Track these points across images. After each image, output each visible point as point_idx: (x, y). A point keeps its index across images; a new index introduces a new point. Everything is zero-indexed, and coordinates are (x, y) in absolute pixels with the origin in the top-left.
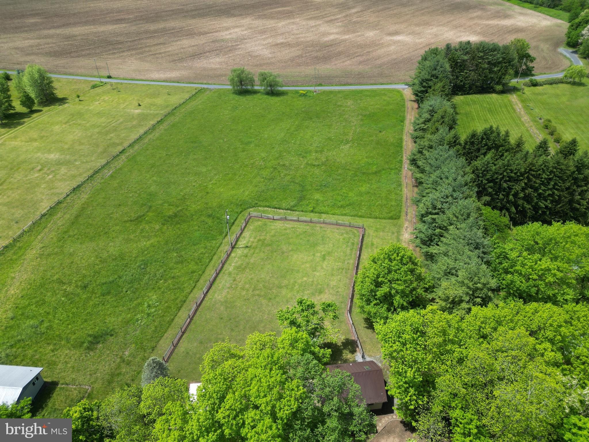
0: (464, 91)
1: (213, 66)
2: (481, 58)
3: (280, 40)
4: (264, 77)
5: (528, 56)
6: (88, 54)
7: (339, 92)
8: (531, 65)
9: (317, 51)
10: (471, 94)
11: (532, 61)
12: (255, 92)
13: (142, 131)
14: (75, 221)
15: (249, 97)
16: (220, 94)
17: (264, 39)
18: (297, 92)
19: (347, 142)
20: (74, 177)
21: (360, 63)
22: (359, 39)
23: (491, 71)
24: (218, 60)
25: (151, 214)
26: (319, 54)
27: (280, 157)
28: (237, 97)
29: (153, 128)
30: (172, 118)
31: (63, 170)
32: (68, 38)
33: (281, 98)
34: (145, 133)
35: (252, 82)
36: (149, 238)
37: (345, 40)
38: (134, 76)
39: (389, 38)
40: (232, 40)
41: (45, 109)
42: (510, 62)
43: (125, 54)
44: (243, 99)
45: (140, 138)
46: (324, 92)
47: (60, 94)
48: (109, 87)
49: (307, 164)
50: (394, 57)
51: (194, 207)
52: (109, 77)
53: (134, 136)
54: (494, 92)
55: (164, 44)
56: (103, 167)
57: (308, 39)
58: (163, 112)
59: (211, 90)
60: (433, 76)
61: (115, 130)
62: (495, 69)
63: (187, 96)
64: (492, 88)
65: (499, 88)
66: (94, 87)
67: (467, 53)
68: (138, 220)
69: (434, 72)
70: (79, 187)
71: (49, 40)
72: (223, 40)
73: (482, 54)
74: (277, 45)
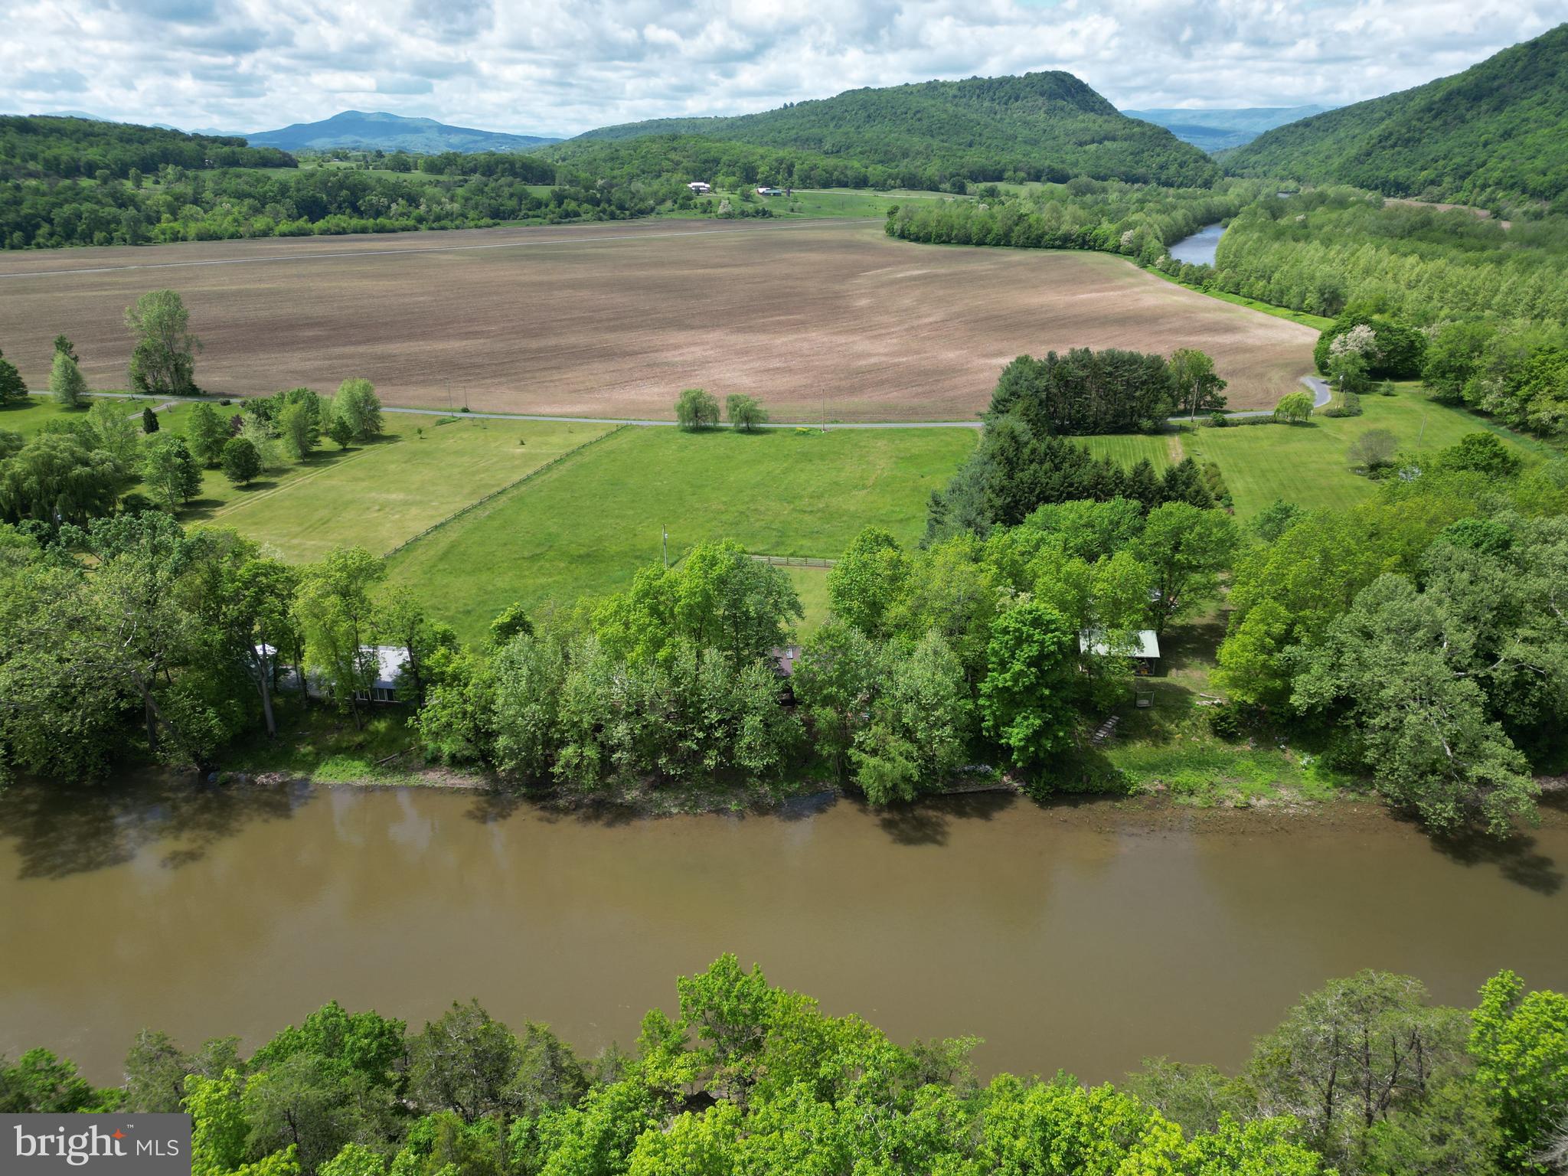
0: (1086, 429)
1: (648, 398)
2: (1110, 374)
3: (776, 363)
4: (734, 402)
5: (1213, 379)
6: (423, 381)
7: (866, 431)
8: (1221, 394)
9: (841, 379)
10: (1099, 434)
11: (1221, 388)
12: (720, 430)
13: (530, 471)
14: (444, 556)
15: (708, 436)
16: (659, 432)
17: (744, 363)
18: (792, 430)
19: (864, 487)
20: (432, 517)
21: (917, 395)
22: (923, 363)
23: (1132, 398)
24: (656, 390)
25: (552, 553)
26: (843, 383)
27: (753, 499)
28: (688, 436)
29: (549, 468)
30: (579, 458)
31: (414, 511)
32: (382, 358)
33: (764, 436)
34: (536, 473)
35: (715, 412)
36: (550, 575)
37: (898, 365)
38: (507, 410)
39: (982, 361)
40: (684, 364)
41: (366, 447)
42: (1163, 382)
43: (489, 381)
44: (699, 438)
45: (529, 478)
46: (839, 431)
47: (388, 429)
48: (467, 422)
49: (794, 510)
50: (982, 387)
51: (614, 549)
52: (466, 410)
53: (517, 477)
54: (1140, 431)
55: (559, 368)
56: (475, 507)
57: (829, 363)
58: (563, 451)
59: (642, 427)
60: (1013, 394)
61: (487, 470)
62: (1138, 394)
63: (603, 433)
64: (1136, 424)
65: (1146, 423)
66: (442, 422)
67: (1085, 366)
68: (534, 558)
69: (1014, 388)
70: (442, 525)
71: (350, 362)
72: (667, 364)
73: (1110, 369)
74: (768, 370)
